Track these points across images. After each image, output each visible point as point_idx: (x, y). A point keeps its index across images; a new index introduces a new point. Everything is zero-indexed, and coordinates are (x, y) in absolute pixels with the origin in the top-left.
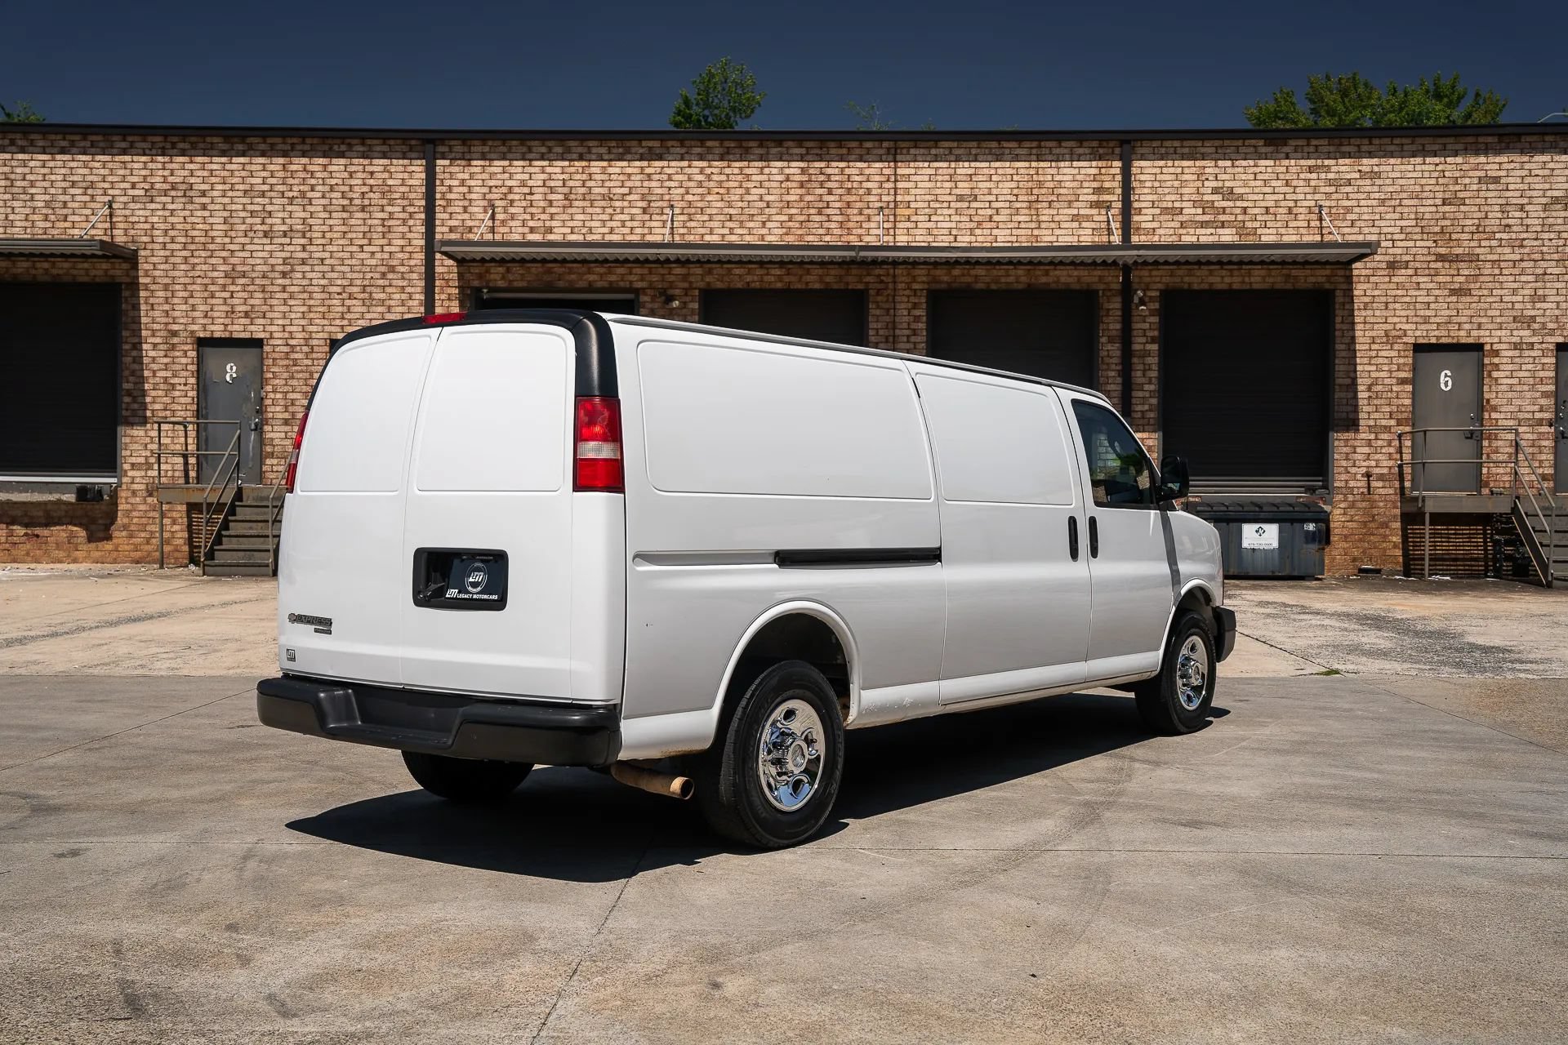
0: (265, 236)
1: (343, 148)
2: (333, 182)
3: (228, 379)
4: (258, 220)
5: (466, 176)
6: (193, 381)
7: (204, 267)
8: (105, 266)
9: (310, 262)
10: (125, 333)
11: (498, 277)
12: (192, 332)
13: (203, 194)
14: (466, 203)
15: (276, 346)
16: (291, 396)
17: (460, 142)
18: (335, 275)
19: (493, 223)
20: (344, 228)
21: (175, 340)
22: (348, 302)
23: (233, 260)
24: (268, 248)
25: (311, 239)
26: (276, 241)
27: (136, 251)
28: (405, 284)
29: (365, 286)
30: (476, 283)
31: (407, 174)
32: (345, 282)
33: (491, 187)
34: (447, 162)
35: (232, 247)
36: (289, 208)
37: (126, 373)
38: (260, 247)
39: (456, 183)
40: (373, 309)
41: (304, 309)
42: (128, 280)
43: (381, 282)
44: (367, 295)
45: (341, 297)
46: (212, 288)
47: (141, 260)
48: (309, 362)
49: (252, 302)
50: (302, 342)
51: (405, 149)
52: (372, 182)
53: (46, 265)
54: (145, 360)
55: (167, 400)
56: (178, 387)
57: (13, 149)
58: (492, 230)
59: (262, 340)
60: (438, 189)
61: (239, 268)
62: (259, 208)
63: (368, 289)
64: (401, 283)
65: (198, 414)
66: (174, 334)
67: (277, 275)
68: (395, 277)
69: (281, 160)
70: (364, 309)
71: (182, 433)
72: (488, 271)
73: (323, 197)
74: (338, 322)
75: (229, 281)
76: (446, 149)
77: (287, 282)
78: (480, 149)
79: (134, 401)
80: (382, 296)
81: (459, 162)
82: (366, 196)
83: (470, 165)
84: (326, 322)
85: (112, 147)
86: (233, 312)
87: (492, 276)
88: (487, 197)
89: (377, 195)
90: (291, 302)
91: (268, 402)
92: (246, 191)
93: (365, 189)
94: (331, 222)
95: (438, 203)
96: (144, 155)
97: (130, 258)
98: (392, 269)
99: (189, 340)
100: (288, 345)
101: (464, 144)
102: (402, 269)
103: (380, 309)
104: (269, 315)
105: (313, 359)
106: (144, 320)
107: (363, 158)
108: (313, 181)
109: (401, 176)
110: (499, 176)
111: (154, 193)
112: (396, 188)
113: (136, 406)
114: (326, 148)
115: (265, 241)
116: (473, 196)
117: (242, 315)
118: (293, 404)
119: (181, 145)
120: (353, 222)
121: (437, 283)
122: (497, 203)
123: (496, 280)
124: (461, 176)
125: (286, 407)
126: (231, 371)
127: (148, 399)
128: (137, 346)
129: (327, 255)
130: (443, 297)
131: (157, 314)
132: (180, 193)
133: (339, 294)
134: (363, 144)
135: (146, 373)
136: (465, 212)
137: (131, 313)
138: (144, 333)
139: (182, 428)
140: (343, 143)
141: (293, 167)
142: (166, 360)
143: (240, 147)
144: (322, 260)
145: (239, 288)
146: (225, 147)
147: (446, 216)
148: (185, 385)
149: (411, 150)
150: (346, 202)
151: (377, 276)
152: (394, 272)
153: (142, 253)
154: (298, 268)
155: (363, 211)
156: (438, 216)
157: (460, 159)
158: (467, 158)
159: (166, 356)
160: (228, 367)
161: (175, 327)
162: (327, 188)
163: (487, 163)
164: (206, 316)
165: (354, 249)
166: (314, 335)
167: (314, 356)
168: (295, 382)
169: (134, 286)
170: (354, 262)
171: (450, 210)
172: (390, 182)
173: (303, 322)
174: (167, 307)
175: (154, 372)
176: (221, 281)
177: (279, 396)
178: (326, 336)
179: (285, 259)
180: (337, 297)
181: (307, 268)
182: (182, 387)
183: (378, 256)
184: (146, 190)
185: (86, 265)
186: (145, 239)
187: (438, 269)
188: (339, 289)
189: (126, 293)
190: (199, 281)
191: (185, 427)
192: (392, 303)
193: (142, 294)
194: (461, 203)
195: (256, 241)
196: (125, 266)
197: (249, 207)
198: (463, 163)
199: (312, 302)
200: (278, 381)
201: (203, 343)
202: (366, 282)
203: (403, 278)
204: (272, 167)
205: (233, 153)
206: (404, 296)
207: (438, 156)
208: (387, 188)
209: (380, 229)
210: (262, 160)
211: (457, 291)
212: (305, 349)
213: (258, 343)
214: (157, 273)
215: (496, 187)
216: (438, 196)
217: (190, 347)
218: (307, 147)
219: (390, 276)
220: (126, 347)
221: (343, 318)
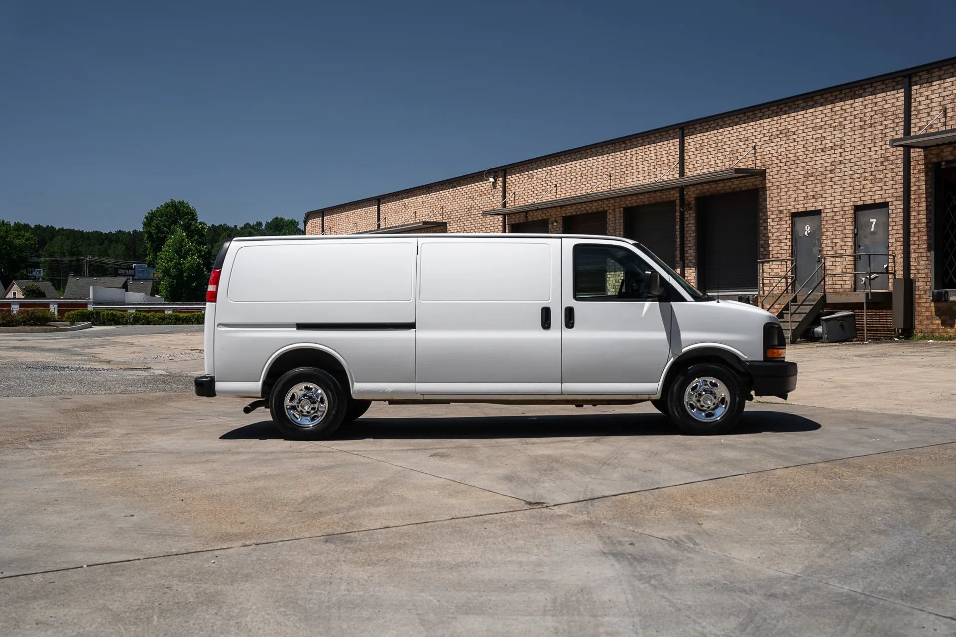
0: (822, 151)
1: (861, 91)
2: (856, 113)
3: (806, 234)
4: (819, 143)
5: (929, 93)
6: (789, 237)
7: (794, 174)
8: (753, 180)
9: (844, 162)
10: (761, 214)
11: (948, 154)
12: (789, 210)
13: (794, 133)
14: (929, 110)
15: (827, 214)
16: (835, 241)
17: (925, 72)
18: (856, 168)
19: (946, 119)
20: (861, 139)
21: (782, 215)
22: (863, 183)
23: (807, 168)
24: (823, 157)
25: (844, 148)
26: (828, 153)
27: (765, 170)
28: (894, 167)
29: (872, 172)
30: (935, 160)
31: (894, 99)
32: (862, 171)
33: (944, 96)
34: (918, 87)
35: (807, 160)
36: (834, 133)
37: (761, 235)
38: (819, 158)
39: (923, 98)
40: (876, 185)
41: (841, 190)
42: (761, 186)
43: (881, 168)
44: (873, 177)
45: (859, 180)
46: (798, 184)
47: (767, 175)
48: (844, 220)
49: (816, 189)
50: (840, 209)
51: (894, 84)
52: (876, 108)
53: (730, 184)
54: (769, 228)
55: (778, 248)
56: (783, 241)
57: (718, 127)
58: (945, 124)
59: (821, 210)
60: (913, 105)
61: (810, 171)
62: (819, 136)
63: (874, 173)
64: (891, 167)
65: (792, 254)
66: (781, 212)
67: (828, 172)
68: (888, 163)
69: (830, 106)
70: (872, 185)
71: (785, 266)
72: (942, 151)
73: (851, 123)
74: (858, 195)
75: (806, 179)
76: (917, 78)
77: (833, 175)
78: (937, 74)
79: (765, 250)
80: (881, 176)
81: (925, 85)
82: (873, 118)
83: (932, 86)
84: (852, 196)
85: (756, 117)
86: (807, 196)
87: (945, 154)
88: (942, 103)
89: (879, 116)
90: (835, 187)
91: (824, 245)
92: (813, 127)
93: (873, 113)
94: (855, 137)
95: (913, 113)
96: (769, 118)
97: (762, 174)
98: (887, 159)
99: (788, 215)
100: (833, 212)
101: (928, 73)
102: (892, 158)
103: (880, 184)
104: (824, 196)
105: (845, 218)
106: (769, 206)
107: (872, 95)
108: (846, 115)
109: (892, 101)
110: (949, 88)
111: (773, 137)
112: (889, 110)
113: (765, 253)
114: (852, 93)
115: (823, 154)
116: (934, 105)
117: (811, 197)
118: (836, 246)
119: (785, 109)
120: (866, 134)
121: (912, 163)
122: (948, 106)
123: (947, 156)
124: (926, 94)
125: (832, 247)
126: (808, 229)
127: (771, 249)
128: (766, 221)
129: (852, 156)
130: (915, 171)
131: (774, 202)
132: (784, 135)
133: (859, 178)
134: (871, 87)
135: (770, 235)
136: (929, 116)
137: (763, 203)
138: (769, 213)
139: (785, 263)
140: (861, 89)
141: (836, 109)
142: (778, 227)
143: (811, 103)
144: (850, 159)
145: (810, 183)
146: (803, 105)
147: (917, 120)
148: (786, 239)
149: (897, 84)
150: (862, 123)
151: (879, 164)
152: (887, 160)
153: (768, 170)
154: (838, 167)
155: (871, 127)
156: (913, 121)
157: (926, 83)
158: (930, 82)
159: (778, 225)
160: (806, 227)
161: (782, 208)
162: (853, 117)
163: (942, 82)
164: (795, 201)
165: (867, 150)
166: (846, 205)
167: (846, 216)
168: (836, 233)
169: (764, 188)
170: (866, 158)
171: (919, 116)
172: (886, 106)
173: (841, 197)
174: (778, 198)
175: (773, 234)
176: (802, 180)
177: (829, 241)
178: (852, 204)
179: (831, 162)
180: (858, 180)
181: (843, 166)
182: (785, 241)
183: (879, 152)
184: (770, 137)
185: (745, 181)
186: (769, 163)
187: (913, 155)
188: (858, 176)
189: (761, 193)
190: (792, 181)
191: (786, 262)
192: (887, 179)
193: (768, 192)
194: (926, 111)
195: (818, 154)
196: (761, 179)
197: (815, 136)
198: (928, 85)
199: (845, 185)
200: (828, 233)
201: (795, 215)
202: (873, 169)
203: (893, 164)
204: (825, 111)
205: (808, 107)
206: (893, 175)
207: (913, 84)
208: (884, 110)
209: (880, 136)
210: (821, 108)
211: (923, 167)
212: (842, 213)
213: (818, 212)
214: (774, 180)
215: (947, 96)
216: (913, 109)
217: (788, 218)
218: (843, 96)
219: (886, 163)
220: (761, 222)
221: (861, 192)
